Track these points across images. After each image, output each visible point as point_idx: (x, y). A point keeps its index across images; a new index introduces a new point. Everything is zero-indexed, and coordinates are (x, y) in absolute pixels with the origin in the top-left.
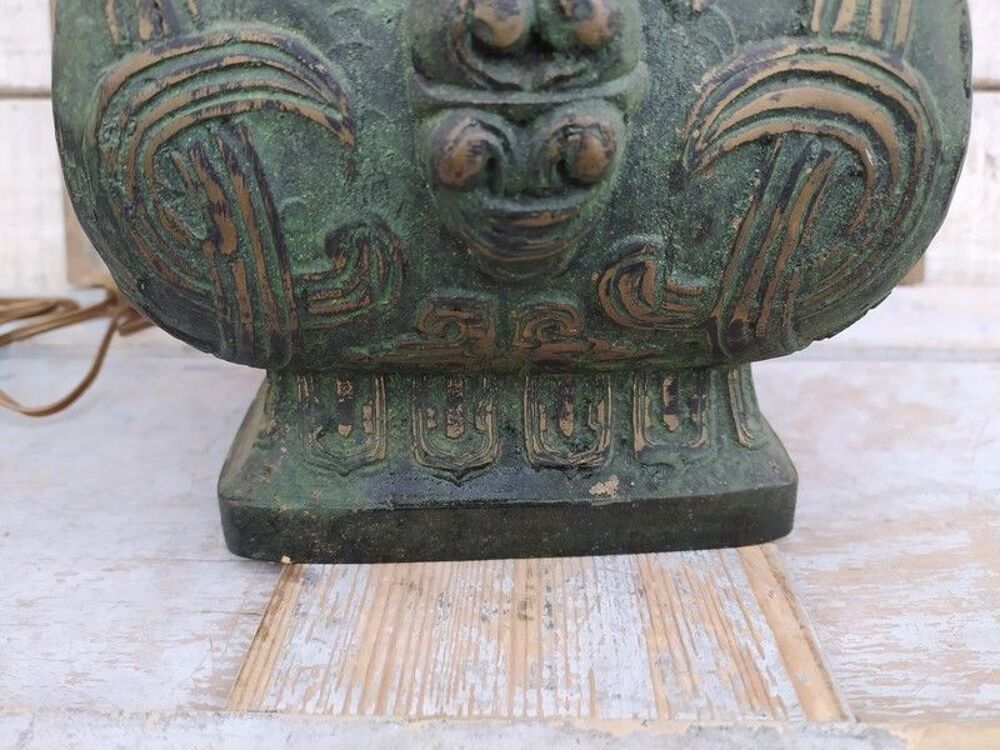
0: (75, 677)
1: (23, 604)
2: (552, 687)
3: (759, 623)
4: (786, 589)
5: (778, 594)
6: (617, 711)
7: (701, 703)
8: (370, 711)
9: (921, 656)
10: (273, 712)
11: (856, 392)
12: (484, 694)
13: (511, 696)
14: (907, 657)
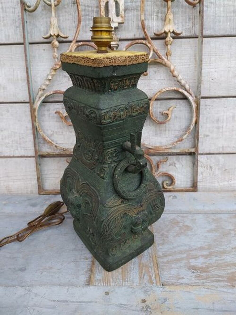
0: (69, 281)
1: (59, 269)
2: (127, 282)
3: (153, 272)
4: (158, 266)
6: (135, 284)
7: (144, 283)
8: (107, 285)
9: (174, 276)
10: (95, 285)
11: (178, 222)
12: (119, 283)
13: (123, 283)
14: (172, 276)
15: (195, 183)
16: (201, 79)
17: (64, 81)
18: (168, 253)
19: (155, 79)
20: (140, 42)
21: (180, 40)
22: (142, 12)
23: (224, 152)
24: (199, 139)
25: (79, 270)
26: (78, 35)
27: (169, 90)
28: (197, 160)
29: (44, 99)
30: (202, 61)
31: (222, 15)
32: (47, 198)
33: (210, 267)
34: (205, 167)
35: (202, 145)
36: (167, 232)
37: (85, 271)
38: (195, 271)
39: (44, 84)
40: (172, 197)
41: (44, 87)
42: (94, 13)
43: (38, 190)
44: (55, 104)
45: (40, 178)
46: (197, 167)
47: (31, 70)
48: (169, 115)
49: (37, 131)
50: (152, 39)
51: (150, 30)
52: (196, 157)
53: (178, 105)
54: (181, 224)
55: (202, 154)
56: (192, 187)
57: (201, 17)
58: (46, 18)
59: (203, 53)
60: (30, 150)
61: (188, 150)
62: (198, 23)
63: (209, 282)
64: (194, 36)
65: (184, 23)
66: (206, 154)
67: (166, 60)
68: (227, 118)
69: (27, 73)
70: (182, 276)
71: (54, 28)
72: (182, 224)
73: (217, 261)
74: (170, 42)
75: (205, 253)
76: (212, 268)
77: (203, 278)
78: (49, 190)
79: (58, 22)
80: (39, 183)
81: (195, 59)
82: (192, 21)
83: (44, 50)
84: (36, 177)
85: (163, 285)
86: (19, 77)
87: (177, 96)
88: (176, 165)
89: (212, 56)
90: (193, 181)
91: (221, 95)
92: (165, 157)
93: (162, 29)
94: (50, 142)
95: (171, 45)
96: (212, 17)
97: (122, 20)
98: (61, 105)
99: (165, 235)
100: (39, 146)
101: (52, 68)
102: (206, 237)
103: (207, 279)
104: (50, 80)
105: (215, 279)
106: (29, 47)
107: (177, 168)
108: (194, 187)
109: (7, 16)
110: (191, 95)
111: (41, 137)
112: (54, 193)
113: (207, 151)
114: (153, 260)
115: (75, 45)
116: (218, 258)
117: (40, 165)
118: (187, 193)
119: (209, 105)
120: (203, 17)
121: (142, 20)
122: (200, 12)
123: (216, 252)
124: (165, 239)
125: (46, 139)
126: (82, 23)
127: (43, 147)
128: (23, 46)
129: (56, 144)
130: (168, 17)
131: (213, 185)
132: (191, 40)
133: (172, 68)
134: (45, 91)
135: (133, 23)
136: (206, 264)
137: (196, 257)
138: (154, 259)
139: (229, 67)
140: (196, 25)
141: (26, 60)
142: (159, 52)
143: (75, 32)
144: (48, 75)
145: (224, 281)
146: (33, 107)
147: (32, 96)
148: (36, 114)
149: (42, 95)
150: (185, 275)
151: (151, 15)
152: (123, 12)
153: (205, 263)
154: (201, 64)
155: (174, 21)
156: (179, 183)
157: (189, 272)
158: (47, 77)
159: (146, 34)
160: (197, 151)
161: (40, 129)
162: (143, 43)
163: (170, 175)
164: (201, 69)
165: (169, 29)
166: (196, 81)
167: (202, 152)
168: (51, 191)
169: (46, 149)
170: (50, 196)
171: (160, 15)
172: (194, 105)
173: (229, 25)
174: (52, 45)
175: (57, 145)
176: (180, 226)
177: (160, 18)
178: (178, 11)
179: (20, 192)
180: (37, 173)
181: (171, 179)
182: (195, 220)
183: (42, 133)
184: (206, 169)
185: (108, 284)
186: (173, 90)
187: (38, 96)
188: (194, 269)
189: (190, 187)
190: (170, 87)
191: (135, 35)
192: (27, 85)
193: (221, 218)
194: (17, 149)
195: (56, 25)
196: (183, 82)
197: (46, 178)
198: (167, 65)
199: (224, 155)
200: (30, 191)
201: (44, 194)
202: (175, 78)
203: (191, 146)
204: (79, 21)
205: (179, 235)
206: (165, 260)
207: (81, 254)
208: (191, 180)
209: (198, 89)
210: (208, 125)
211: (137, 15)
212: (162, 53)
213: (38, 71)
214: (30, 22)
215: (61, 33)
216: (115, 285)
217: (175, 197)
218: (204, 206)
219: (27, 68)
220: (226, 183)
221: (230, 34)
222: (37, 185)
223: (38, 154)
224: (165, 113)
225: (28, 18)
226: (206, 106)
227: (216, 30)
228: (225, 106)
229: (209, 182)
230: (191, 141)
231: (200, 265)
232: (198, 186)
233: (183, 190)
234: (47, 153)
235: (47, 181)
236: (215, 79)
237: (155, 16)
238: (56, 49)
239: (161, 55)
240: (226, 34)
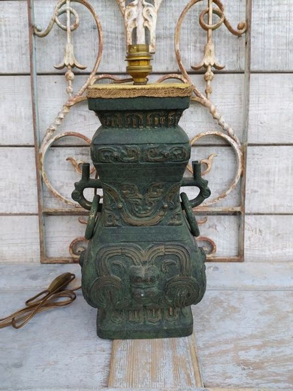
0: (81, 381)
2: (158, 382)
3: (192, 368)
4: (197, 360)
5: (196, 362)
6: (168, 386)
7: (181, 384)
8: (131, 387)
9: (218, 373)
10: (116, 387)
11: (222, 302)
12: (148, 383)
13: (152, 383)
14: (216, 374)
15: (241, 250)
16: (248, 122)
17: (79, 121)
18: (210, 343)
19: (192, 121)
20: (173, 76)
21: (223, 75)
22: (177, 41)
23: (276, 212)
24: (246, 195)
25: (93, 366)
26: (98, 66)
27: (209, 135)
28: (244, 221)
29: (54, 142)
30: (249, 101)
31: (273, 47)
32: (52, 268)
33: (266, 362)
34: (252, 231)
35: (249, 203)
36: (208, 315)
37: (101, 367)
38: (246, 368)
39: (54, 124)
40: (212, 268)
41: (54, 128)
42: (118, 40)
43: (41, 258)
44: (66, 148)
45: (43, 242)
46: (244, 230)
47: (38, 107)
48: (209, 165)
49: (42, 182)
50: (189, 73)
51: (186, 62)
52: (242, 217)
53: (219, 152)
54: (225, 305)
55: (249, 214)
56: (237, 256)
57: (248, 49)
58: (60, 44)
59: (251, 91)
60: (32, 205)
61: (233, 209)
62: (244, 56)
63: (264, 383)
64: (240, 71)
65: (227, 55)
66: (254, 214)
67: (205, 98)
68: (279, 171)
69: (34, 110)
70: (229, 375)
71: (68, 56)
72: (226, 303)
73: (274, 354)
74: (211, 77)
75: (258, 342)
76: (268, 363)
77: (257, 377)
78: (55, 258)
79: (74, 49)
80: (42, 248)
81: (240, 98)
82: (236, 54)
83: (56, 82)
84: (39, 241)
85: (205, 387)
86: (23, 114)
87: (218, 142)
88: (217, 228)
89: (260, 96)
90: (239, 248)
91: (271, 142)
92: (204, 217)
93: (200, 62)
94: (58, 195)
95: (211, 80)
96: (261, 50)
97: (153, 50)
98: (74, 151)
99: (205, 318)
100: (44, 201)
101: (64, 104)
102: (257, 321)
103: (263, 379)
104: (61, 119)
105: (273, 378)
106: (36, 77)
107: (218, 231)
108: (240, 257)
109: (11, 40)
110: (236, 141)
111: (47, 190)
112: (61, 262)
113: (255, 210)
114: (191, 352)
115: (94, 78)
116: (275, 350)
117: (44, 225)
118: (231, 263)
119: (257, 154)
120: (250, 50)
121: (176, 50)
122: (246, 43)
123: (272, 342)
124: (205, 323)
125: (54, 192)
126: (104, 52)
127: (49, 202)
128: (30, 76)
129: (66, 198)
130: (209, 48)
131: (263, 253)
132: (236, 75)
133: (213, 108)
134: (55, 132)
135: (165, 53)
136: (260, 358)
137: (246, 349)
138: (193, 351)
139: (281, 109)
140: (242, 58)
141: (33, 94)
142: (196, 89)
143: (95, 62)
144: (59, 113)
145: (284, 381)
146: (39, 151)
147: (38, 138)
148: (42, 160)
149: (51, 137)
150: (234, 373)
151: (188, 45)
152: (154, 41)
153: (258, 356)
154: (248, 104)
155: (215, 53)
156: (221, 250)
157: (239, 369)
158: (58, 115)
159: (182, 66)
160: (244, 211)
161: (46, 180)
162: (177, 78)
163: (210, 240)
164: (248, 111)
165: (209, 61)
166: (241, 125)
167: (249, 212)
168: (57, 259)
169: (52, 205)
170: (56, 265)
171: (198, 45)
172: (239, 154)
173: (281, 60)
174: (66, 77)
175: (67, 200)
176: (223, 307)
177: (198, 49)
178: (221, 41)
179: (16, 260)
180: (40, 236)
181: (211, 245)
182: (243, 298)
183: (49, 184)
184: (254, 233)
185: (132, 384)
186: (213, 134)
187: (47, 138)
188: (245, 364)
189: (234, 256)
190: (209, 130)
191: (167, 69)
192: (32, 125)
193: (276, 297)
194: (16, 205)
195: (72, 52)
196: (226, 125)
197: (51, 242)
198: (206, 104)
199: (276, 216)
200: (30, 259)
201: (47, 263)
202: (216, 120)
203: (235, 204)
204: (101, 49)
205: (223, 318)
206: (207, 352)
207: (97, 345)
208: (235, 247)
209: (244, 134)
210: (256, 179)
211: (171, 44)
212: (200, 90)
213: (48, 108)
214: (40, 49)
215: (77, 62)
216: (141, 387)
217: (216, 268)
218: (253, 281)
219: (34, 104)
220: (279, 251)
221: (282, 70)
222: (39, 251)
223: (43, 211)
224: (203, 163)
225: (37, 43)
226: (254, 154)
227: (265, 64)
228: (277, 156)
229: (258, 250)
230: (235, 198)
231: (252, 359)
232: (245, 255)
233: (226, 259)
234: (54, 211)
235: (53, 246)
236: (265, 122)
237: (193, 46)
238: (70, 82)
239: (199, 92)
240: (276, 70)
